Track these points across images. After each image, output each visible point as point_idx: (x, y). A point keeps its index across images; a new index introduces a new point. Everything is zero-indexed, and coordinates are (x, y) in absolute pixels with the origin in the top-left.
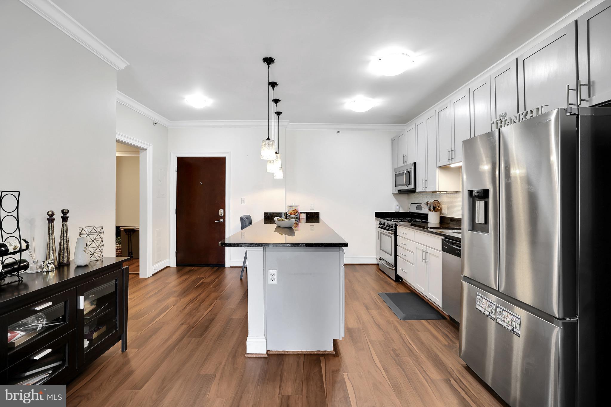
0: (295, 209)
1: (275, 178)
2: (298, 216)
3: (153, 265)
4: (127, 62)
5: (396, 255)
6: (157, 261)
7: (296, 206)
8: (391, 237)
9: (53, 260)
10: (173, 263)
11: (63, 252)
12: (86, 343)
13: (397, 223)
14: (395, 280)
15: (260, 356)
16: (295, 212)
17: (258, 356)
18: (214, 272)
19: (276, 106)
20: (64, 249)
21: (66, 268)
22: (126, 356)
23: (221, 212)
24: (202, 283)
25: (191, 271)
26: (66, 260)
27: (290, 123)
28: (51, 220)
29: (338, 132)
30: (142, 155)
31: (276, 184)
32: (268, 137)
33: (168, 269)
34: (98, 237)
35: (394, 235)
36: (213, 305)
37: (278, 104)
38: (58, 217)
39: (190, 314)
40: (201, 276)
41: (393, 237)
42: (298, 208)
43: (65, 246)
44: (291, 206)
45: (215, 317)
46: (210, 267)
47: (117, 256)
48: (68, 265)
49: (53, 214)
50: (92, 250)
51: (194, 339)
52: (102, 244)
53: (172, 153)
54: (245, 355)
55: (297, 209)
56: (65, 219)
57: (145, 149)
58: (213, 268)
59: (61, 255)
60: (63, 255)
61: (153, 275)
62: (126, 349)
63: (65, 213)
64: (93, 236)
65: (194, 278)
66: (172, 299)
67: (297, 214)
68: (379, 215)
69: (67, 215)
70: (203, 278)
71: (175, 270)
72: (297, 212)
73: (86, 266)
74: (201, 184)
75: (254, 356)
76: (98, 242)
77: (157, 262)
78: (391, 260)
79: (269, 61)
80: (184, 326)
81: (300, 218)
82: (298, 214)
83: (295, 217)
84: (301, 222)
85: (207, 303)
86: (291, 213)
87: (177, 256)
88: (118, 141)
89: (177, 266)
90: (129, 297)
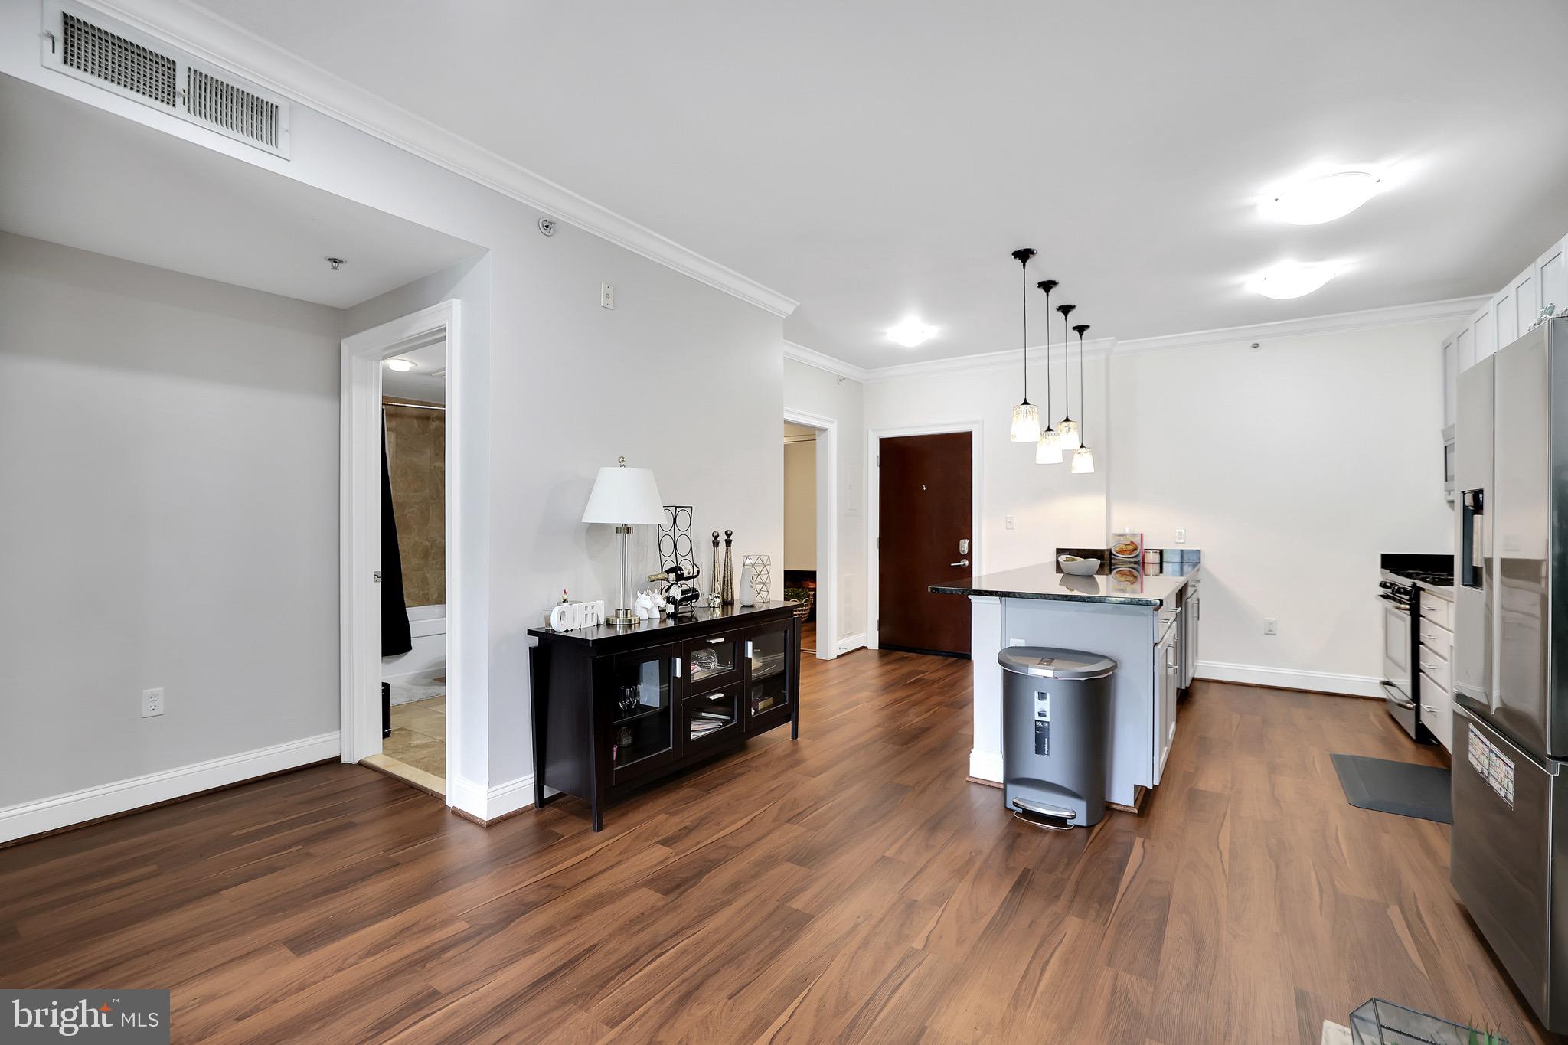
0: (1132, 542)
1: (1073, 472)
2: (1140, 558)
3: (839, 639)
4: (796, 302)
5: (1416, 671)
6: (847, 631)
7: (1134, 535)
8: (1403, 620)
9: (719, 593)
10: (873, 643)
11: (727, 587)
12: (753, 711)
13: (1420, 584)
14: (1414, 738)
15: (992, 785)
16: (1130, 547)
17: (988, 784)
18: (947, 665)
19: (1066, 319)
20: (727, 585)
21: (730, 607)
22: (797, 744)
23: (964, 545)
24: (920, 680)
25: (903, 658)
26: (729, 599)
27: (1119, 342)
28: (716, 544)
29: (1256, 346)
30: (819, 440)
31: (1082, 485)
32: (1025, 399)
33: (862, 652)
34: (765, 571)
35: (1411, 615)
36: (932, 712)
37: (1070, 314)
38: (722, 538)
39: (892, 717)
40: (920, 669)
41: (1408, 618)
42: (1139, 538)
43: (729, 578)
44: (1121, 535)
45: (932, 727)
46: (940, 657)
47: (786, 599)
48: (732, 603)
49: (718, 536)
50: (759, 587)
51: (891, 746)
52: (768, 581)
53: (870, 432)
54: (967, 779)
55: (1137, 540)
56: (728, 543)
57: (824, 430)
58: (946, 659)
59: (725, 591)
60: (727, 590)
61: (838, 657)
62: (797, 737)
63: (728, 535)
64: (759, 569)
65: (907, 668)
66: (865, 694)
67: (1136, 553)
68: (1391, 562)
69: (731, 538)
70: (923, 672)
71: (876, 654)
72: (1135, 550)
73: (751, 606)
74: (925, 489)
75: (981, 782)
76: (765, 577)
77: (845, 636)
78: (1404, 682)
79: (1024, 255)
80: (880, 729)
81: (1144, 563)
82: (1138, 555)
83: (1133, 560)
84: (1147, 572)
85: (923, 707)
86: (1121, 552)
87: (879, 629)
88: (786, 422)
89: (879, 647)
90: (800, 682)
